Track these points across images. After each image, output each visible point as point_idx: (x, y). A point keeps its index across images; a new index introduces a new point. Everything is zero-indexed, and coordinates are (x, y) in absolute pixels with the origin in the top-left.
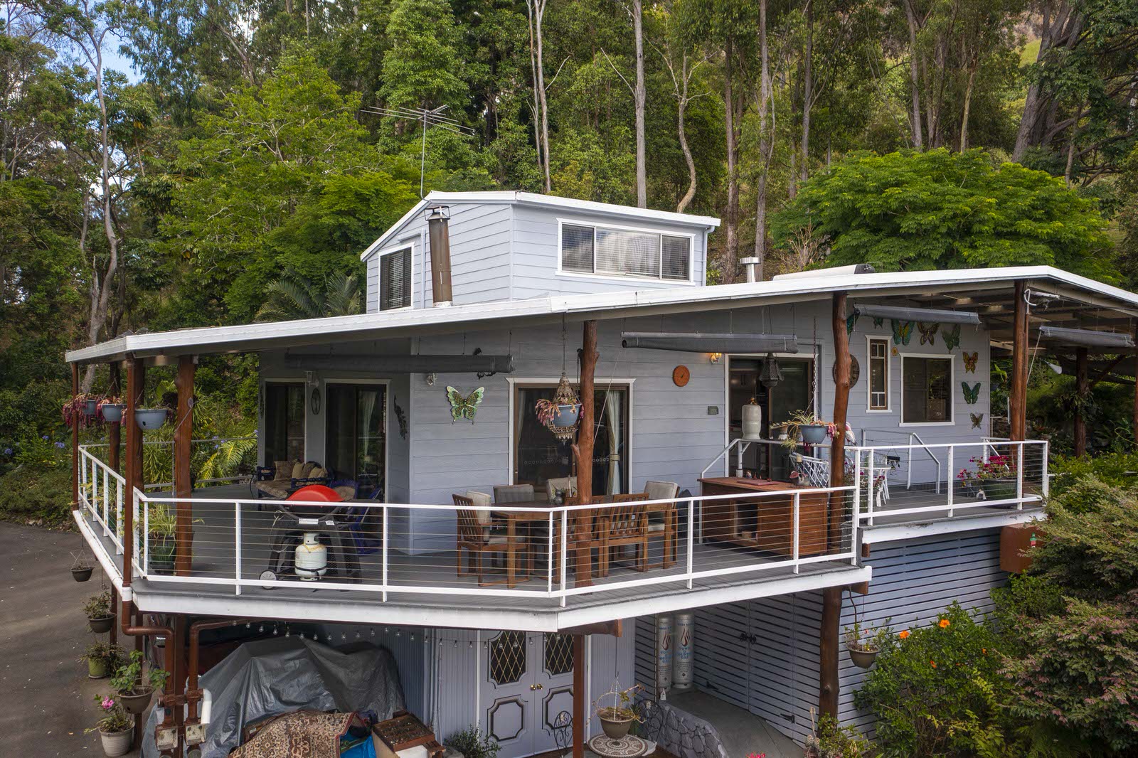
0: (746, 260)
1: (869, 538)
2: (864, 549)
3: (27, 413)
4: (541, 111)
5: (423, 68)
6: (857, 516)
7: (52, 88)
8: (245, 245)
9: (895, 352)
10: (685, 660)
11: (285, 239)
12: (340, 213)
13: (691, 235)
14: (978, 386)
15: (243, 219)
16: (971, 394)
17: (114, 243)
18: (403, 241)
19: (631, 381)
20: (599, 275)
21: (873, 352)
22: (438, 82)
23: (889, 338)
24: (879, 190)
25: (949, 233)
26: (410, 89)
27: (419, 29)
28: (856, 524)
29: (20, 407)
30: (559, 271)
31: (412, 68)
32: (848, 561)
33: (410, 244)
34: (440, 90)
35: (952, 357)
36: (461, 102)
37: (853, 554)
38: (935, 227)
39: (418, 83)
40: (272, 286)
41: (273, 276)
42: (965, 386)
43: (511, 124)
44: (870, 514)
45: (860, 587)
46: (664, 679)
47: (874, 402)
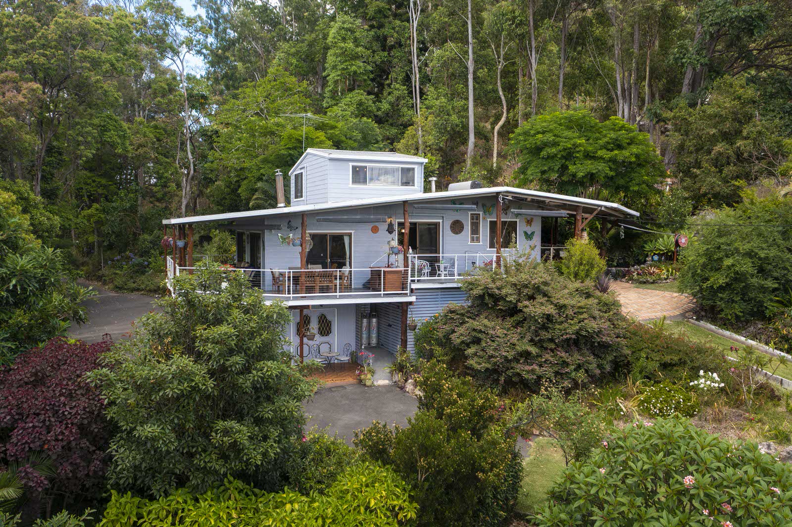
0: (430, 179)
1: (414, 286)
2: (412, 290)
3: (154, 245)
4: (416, 78)
5: (346, 61)
6: (410, 279)
7: (161, 87)
8: (246, 165)
9: (484, 218)
10: (374, 335)
11: (265, 161)
12: (289, 148)
13: (416, 167)
14: (533, 233)
15: (249, 151)
16: (529, 236)
17: (192, 161)
18: (301, 169)
19: (352, 232)
20: (370, 186)
21: (472, 219)
22: (354, 68)
23: (481, 213)
24: (534, 135)
25: (563, 157)
26: (339, 73)
27: (344, 39)
28: (409, 281)
29: (151, 242)
30: (351, 185)
31: (340, 62)
32: (406, 294)
33: (302, 171)
34: (355, 72)
35: (518, 220)
36: (368, 77)
37: (408, 292)
38: (556, 155)
39: (343, 69)
40: (259, 184)
41: (260, 179)
42: (526, 233)
43: (397, 86)
44: (416, 278)
45: (411, 303)
46: (364, 341)
47: (473, 240)
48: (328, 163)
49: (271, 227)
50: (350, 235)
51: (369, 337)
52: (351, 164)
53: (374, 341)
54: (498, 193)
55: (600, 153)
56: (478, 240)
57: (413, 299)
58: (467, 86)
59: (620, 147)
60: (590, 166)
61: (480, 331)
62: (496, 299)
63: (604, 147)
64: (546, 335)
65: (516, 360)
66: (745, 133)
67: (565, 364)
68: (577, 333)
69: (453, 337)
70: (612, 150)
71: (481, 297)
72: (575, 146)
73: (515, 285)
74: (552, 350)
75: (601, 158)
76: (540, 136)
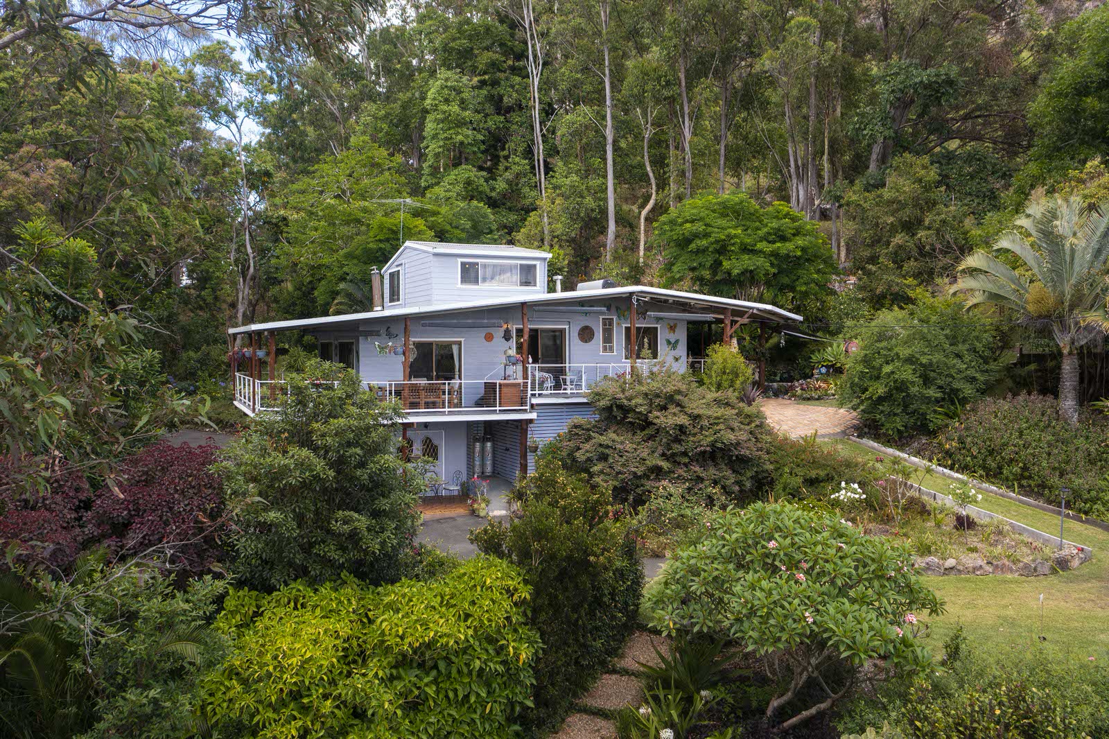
0: (555, 277)
1: (534, 401)
2: (532, 405)
3: (202, 364)
4: (540, 150)
5: (449, 129)
6: (530, 392)
7: (214, 162)
8: (325, 261)
9: (618, 324)
10: (489, 463)
11: (349, 256)
12: (380, 241)
13: (537, 263)
14: (677, 342)
15: (328, 243)
16: (673, 345)
17: (251, 256)
18: (397, 266)
19: (462, 340)
20: (482, 286)
21: (604, 324)
22: (460, 137)
23: (615, 318)
24: (681, 225)
25: (716, 251)
26: (441, 143)
27: (447, 101)
28: (529, 395)
29: (198, 361)
30: (459, 285)
31: (442, 129)
32: (526, 410)
33: (399, 268)
34: (462, 143)
35: (659, 326)
36: (479, 148)
37: (528, 408)
38: (707, 248)
39: (446, 139)
40: (342, 286)
41: (342, 279)
43: (517, 159)
44: (537, 392)
45: (531, 421)
46: (477, 469)
47: (605, 349)
48: (432, 258)
49: (368, 334)
50: (459, 344)
51: (483, 465)
52: (460, 260)
53: (489, 469)
54: (631, 294)
55: (759, 246)
56: (611, 349)
57: (533, 416)
58: (604, 160)
59: (783, 239)
60: (747, 262)
61: (608, 447)
62: (625, 410)
63: (764, 238)
64: (677, 448)
65: (646, 476)
66: (927, 223)
67: (700, 479)
68: (713, 445)
69: (577, 454)
70: (774, 242)
71: (609, 409)
72: (730, 237)
73: (646, 394)
74: (686, 465)
75: (761, 251)
76: (688, 225)
